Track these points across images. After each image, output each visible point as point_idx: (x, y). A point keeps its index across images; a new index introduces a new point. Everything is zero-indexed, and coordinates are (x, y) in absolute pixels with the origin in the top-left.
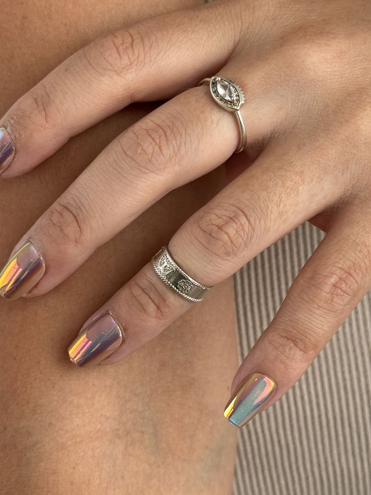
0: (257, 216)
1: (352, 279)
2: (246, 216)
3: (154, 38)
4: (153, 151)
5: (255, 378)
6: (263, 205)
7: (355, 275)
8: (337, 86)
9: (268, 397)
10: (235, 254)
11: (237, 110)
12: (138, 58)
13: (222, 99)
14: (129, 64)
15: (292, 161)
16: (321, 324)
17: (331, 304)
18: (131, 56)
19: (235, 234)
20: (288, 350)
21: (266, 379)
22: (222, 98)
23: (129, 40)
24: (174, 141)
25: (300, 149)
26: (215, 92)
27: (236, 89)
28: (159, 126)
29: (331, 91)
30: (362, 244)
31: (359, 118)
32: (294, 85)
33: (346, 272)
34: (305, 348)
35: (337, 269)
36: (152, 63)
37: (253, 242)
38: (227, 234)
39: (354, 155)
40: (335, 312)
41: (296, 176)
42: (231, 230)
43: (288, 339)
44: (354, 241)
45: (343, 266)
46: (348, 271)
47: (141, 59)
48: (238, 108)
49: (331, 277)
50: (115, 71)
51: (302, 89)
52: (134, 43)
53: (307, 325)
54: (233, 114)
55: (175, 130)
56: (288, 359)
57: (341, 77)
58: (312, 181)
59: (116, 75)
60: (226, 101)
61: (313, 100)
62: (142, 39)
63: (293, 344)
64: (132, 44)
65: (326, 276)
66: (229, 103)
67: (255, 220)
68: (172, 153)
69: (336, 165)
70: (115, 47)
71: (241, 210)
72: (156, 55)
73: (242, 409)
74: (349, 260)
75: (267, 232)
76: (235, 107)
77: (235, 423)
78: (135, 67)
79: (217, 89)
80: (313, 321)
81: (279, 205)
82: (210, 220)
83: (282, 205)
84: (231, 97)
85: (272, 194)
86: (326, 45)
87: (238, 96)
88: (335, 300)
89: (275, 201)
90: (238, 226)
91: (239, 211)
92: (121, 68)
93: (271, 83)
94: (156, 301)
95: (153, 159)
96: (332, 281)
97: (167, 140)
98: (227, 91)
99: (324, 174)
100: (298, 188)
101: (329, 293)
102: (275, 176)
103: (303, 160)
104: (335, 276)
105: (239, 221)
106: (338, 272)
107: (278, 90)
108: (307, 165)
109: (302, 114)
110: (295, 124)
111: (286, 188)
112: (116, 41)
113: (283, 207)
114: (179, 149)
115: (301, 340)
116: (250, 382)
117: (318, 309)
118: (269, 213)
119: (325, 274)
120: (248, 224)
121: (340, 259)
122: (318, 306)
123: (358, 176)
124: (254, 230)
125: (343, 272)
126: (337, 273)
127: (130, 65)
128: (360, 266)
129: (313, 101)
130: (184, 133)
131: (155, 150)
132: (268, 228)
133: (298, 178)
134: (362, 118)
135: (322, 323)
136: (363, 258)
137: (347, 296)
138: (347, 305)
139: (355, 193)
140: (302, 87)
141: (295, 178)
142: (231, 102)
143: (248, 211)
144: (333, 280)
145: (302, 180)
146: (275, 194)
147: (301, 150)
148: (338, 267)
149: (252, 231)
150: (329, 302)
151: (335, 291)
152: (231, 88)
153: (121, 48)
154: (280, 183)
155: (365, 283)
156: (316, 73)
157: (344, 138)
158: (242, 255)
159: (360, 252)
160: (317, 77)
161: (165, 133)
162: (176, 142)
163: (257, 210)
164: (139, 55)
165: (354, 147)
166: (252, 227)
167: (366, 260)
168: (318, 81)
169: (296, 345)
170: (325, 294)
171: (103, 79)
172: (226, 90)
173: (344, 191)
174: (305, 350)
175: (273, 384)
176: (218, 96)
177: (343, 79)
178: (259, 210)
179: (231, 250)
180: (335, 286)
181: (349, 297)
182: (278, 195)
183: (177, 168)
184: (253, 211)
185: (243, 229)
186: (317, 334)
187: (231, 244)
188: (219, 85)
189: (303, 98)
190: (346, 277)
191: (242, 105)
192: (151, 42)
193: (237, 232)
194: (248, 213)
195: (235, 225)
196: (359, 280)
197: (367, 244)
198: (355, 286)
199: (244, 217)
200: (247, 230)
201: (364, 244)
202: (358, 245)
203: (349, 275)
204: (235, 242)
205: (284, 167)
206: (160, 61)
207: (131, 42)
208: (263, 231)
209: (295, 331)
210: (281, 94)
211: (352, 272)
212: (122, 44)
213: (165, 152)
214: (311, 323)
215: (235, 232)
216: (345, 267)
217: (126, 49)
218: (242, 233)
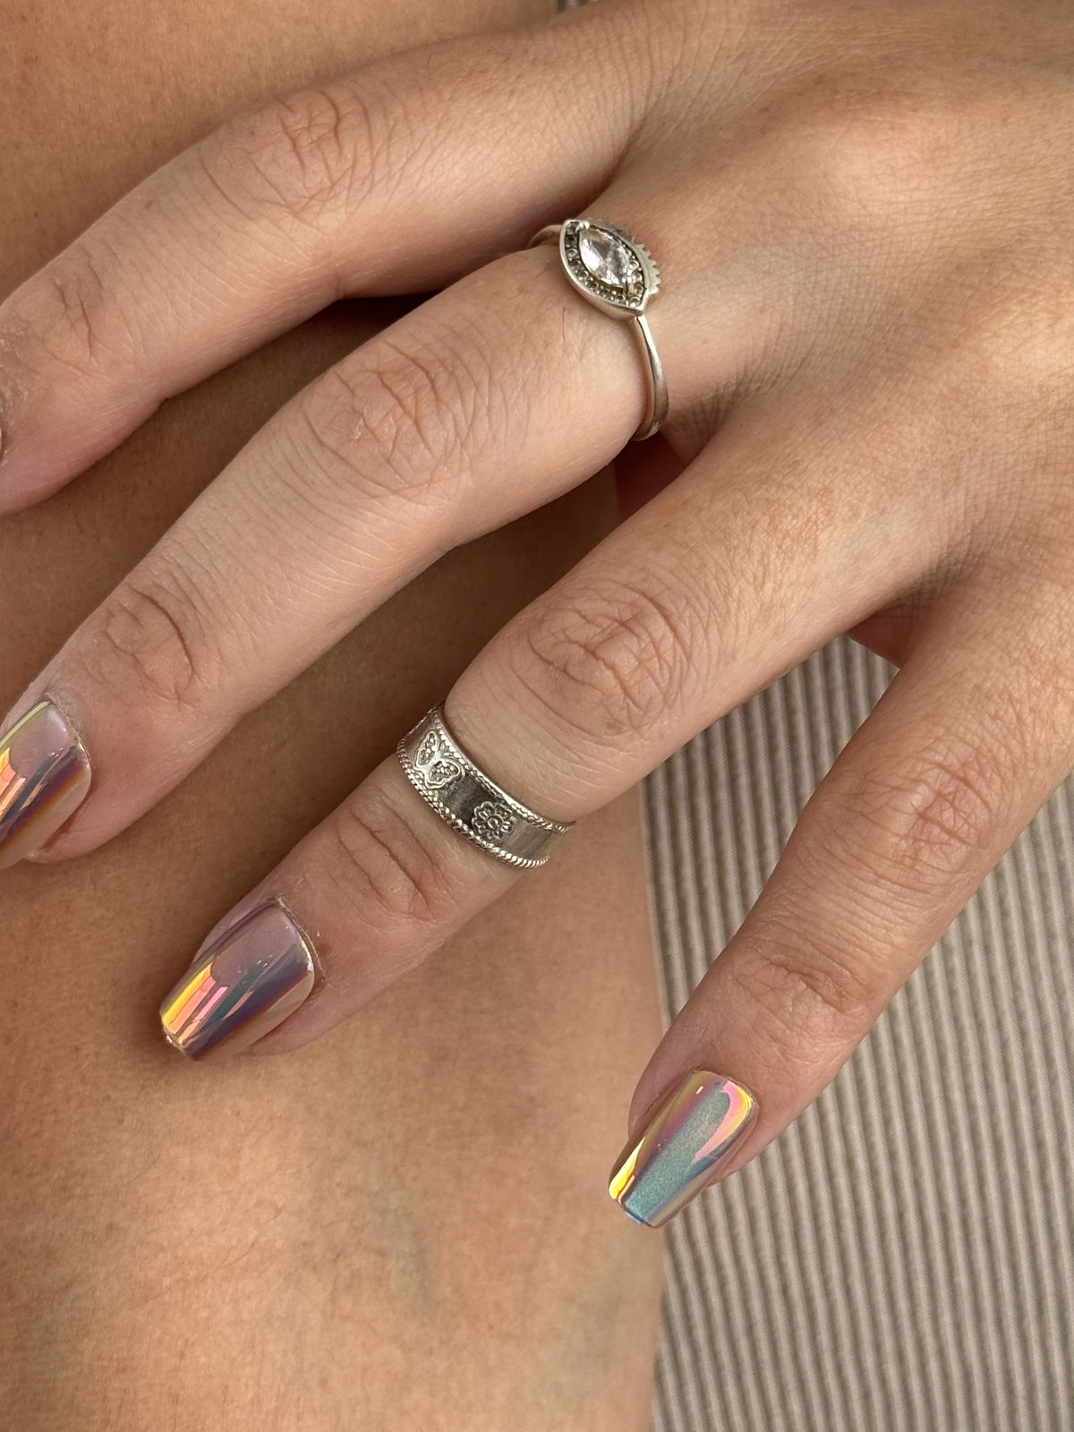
0: (699, 617)
1: (971, 795)
2: (667, 618)
3: (398, 112)
4: (397, 432)
5: (696, 1083)
6: (713, 584)
7: (981, 785)
8: (926, 246)
9: (734, 1141)
10: (637, 728)
11: (638, 313)
12: (353, 167)
13: (595, 282)
14: (329, 184)
15: (799, 458)
16: (885, 927)
17: (912, 868)
18: (332, 163)
19: (636, 668)
20: (789, 1003)
21: (729, 1086)
22: (594, 278)
23: (328, 117)
24: (459, 404)
25: (820, 424)
26: (573, 263)
27: (633, 253)
28: (414, 361)
29: (907, 258)
30: (1000, 696)
31: (987, 335)
32: (800, 243)
33: (954, 775)
34: (840, 995)
35: (928, 766)
36: (393, 183)
37: (687, 691)
38: (612, 667)
39: (976, 440)
40: (925, 892)
41: (810, 501)
42: (624, 656)
43: (790, 972)
44: (978, 687)
45: (945, 757)
46: (961, 773)
47: (363, 171)
48: (641, 308)
49: (911, 791)
50: (288, 206)
51: (824, 254)
52: (344, 125)
53: (843, 929)
54: (627, 325)
55: (460, 372)
56: (791, 1030)
57: (938, 219)
58: (855, 515)
59: (290, 218)
60: (607, 289)
61: (855, 284)
62: (366, 113)
63: (805, 986)
64: (336, 130)
65: (898, 788)
66: (615, 293)
67: (692, 629)
68: (452, 438)
69: (924, 470)
70: (286, 139)
71: (651, 600)
72: (405, 159)
73: (660, 1176)
74: (963, 741)
75: (727, 664)
76: (633, 305)
77: (639, 1214)
78: (344, 195)
79: (579, 253)
80: (861, 917)
81: (763, 586)
82: (564, 631)
83: (769, 586)
84: (620, 276)
85: (741, 552)
86: (892, 128)
87: (642, 273)
88: (925, 855)
89: (749, 575)
90: (643, 645)
91: (645, 602)
92: (303, 197)
93: (735, 236)
94: (411, 866)
95: (397, 455)
96: (914, 802)
97: (438, 399)
98: (609, 259)
99: (891, 496)
100: (816, 538)
101: (905, 837)
102: (749, 503)
103: (827, 457)
104: (923, 789)
105: (647, 630)
106: (933, 775)
107: (755, 257)
108: (841, 469)
109: (827, 324)
110: (808, 354)
111: (780, 536)
112: (290, 120)
113: (775, 591)
114: (471, 427)
115: (829, 974)
116: (682, 1097)
117: (876, 883)
118: (733, 606)
119: (894, 784)
120: (672, 639)
121: (938, 739)
122: (876, 874)
123: (988, 503)
124: (689, 657)
125: (947, 777)
126: (930, 780)
127: (332, 188)
128: (995, 758)
129: (858, 287)
130: (486, 378)
131: (404, 430)
132: (729, 650)
133: (814, 508)
134: (996, 335)
135: (886, 923)
136: (1005, 737)
137: (958, 844)
138: (957, 872)
139: (979, 553)
140: (823, 248)
141: (805, 506)
142: (620, 290)
143: (673, 602)
144: (918, 798)
145: (828, 513)
146: (748, 551)
147: (823, 427)
148: (931, 763)
149: (685, 661)
150: (908, 861)
151: (922, 832)
152: (621, 249)
153: (304, 140)
154: (765, 522)
155: (1009, 808)
156: (864, 207)
157: (945, 390)
158: (655, 726)
159: (995, 717)
160: (868, 219)
161: (432, 382)
162: (463, 406)
163: (698, 598)
164: (355, 160)
165: (975, 416)
166: (685, 652)
167: (1013, 743)
168: (871, 230)
169: (814, 989)
170: (894, 840)
171: (252, 227)
172: (605, 257)
173: (949, 546)
174: (839, 1003)
175: (748, 1101)
176: (583, 274)
177: (943, 224)
178: (704, 601)
179: (624, 713)
180: (923, 816)
181: (964, 849)
182: (757, 557)
183: (467, 481)
184: (688, 601)
185: (659, 656)
186: (871, 954)
187: (622, 698)
188: (585, 241)
189: (827, 279)
190: (956, 792)
191: (653, 299)
192: (392, 123)
193: (641, 662)
194: (673, 609)
195: (634, 644)
196: (993, 800)
197: (1016, 696)
198: (982, 816)
199: (661, 621)
200: (668, 656)
201: (1006, 697)
202: (989, 698)
203: (962, 785)
204: (634, 691)
205: (775, 476)
206: (417, 176)
207: (333, 122)
208: (714, 661)
209: (809, 949)
210: (766, 268)
211: (972, 775)
212: (308, 129)
213: (431, 434)
214: (856, 925)
215: (634, 663)
216: (952, 761)
217: (318, 143)
218: (655, 664)
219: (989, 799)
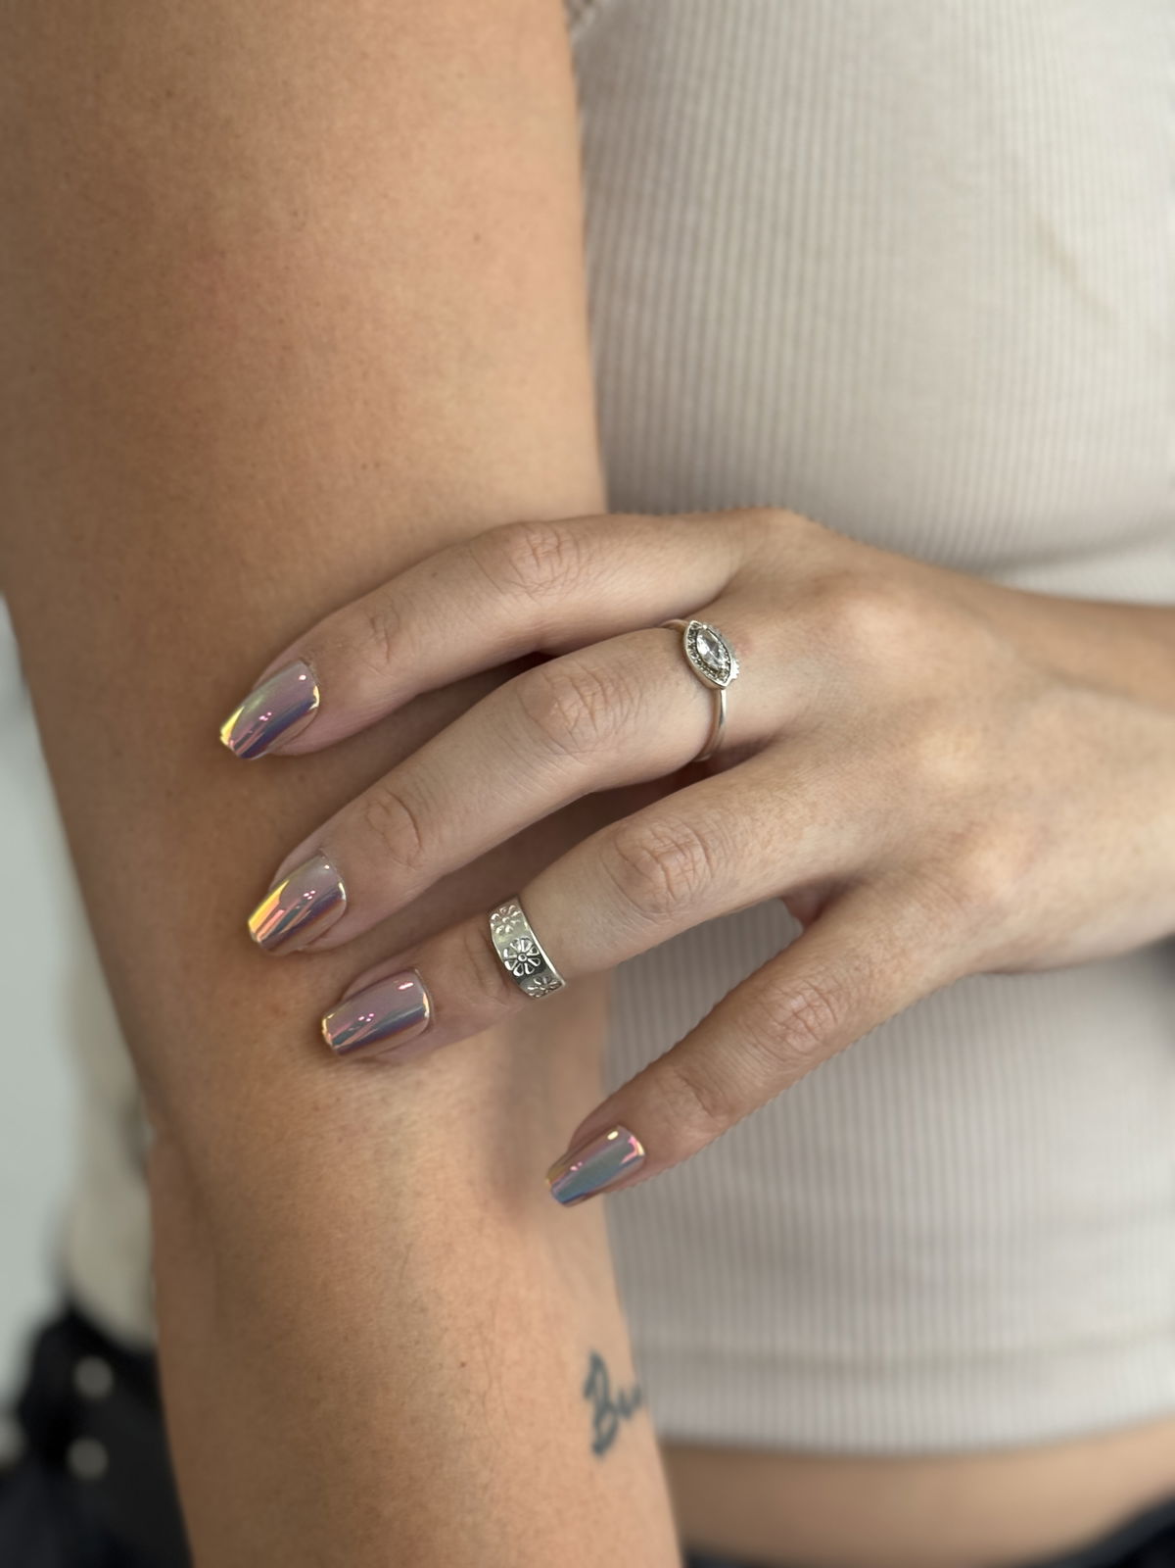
0: (725, 854)
1: (828, 1011)
2: (705, 849)
4: (578, 716)
6: (739, 837)
7: (836, 1006)
11: (722, 688)
12: (567, 572)
13: (702, 662)
17: (780, 1044)
18: (555, 567)
19: (679, 873)
22: (701, 659)
23: (553, 541)
24: (618, 707)
26: (691, 647)
27: (727, 650)
28: (594, 675)
33: (821, 995)
35: (807, 986)
38: (665, 870)
41: (805, 807)
42: (674, 864)
43: (690, 1084)
44: (854, 949)
45: (819, 983)
46: (826, 996)
47: (572, 576)
48: (724, 685)
49: (794, 998)
50: (525, 588)
52: (563, 547)
55: (623, 689)
56: (678, 1118)
58: (826, 824)
59: (525, 595)
60: (708, 668)
62: (577, 542)
63: (694, 1095)
64: (558, 548)
66: (712, 672)
67: (719, 860)
70: (530, 548)
71: (698, 835)
74: (833, 978)
76: (720, 682)
79: (696, 643)
81: (766, 847)
82: (641, 840)
83: (770, 848)
84: (717, 663)
87: (729, 664)
89: (761, 838)
90: (687, 861)
91: (695, 837)
95: (576, 730)
96: (794, 1006)
97: (606, 702)
98: (713, 651)
99: (848, 820)
100: (802, 830)
101: (782, 1024)
104: (800, 998)
105: (692, 854)
106: (810, 993)
111: (783, 822)
112: (532, 537)
115: (710, 1091)
118: (746, 853)
119: (785, 990)
120: (705, 863)
121: (819, 973)
124: (714, 874)
125: (817, 995)
126: (807, 995)
127: (553, 581)
128: (849, 994)
130: (638, 695)
131: (582, 715)
132: (737, 878)
133: (805, 811)
137: (811, 1037)
141: (801, 809)
142: (715, 671)
143: (712, 841)
144: (796, 1004)
145: (812, 817)
146: (763, 824)
149: (709, 879)
151: (794, 1022)
152: (721, 646)
153: (540, 551)
155: (849, 1025)
159: (857, 969)
163: (727, 842)
164: (569, 568)
166: (711, 870)
169: (698, 1098)
170: (775, 1024)
171: (501, 597)
172: (711, 649)
174: (711, 1111)
176: (695, 656)
178: (731, 844)
179: (665, 901)
180: (796, 1015)
182: (768, 829)
184: (721, 842)
185: (694, 870)
187: (665, 890)
188: (701, 637)
190: (820, 1006)
191: (733, 681)
193: (683, 871)
194: (711, 846)
195: (681, 859)
196: (840, 1017)
198: (830, 1025)
199: (701, 848)
200: (700, 871)
203: (825, 1005)
204: (675, 888)
206: (604, 584)
207: (556, 544)
208: (727, 881)
209: (703, 1073)
211: (832, 999)
212: (542, 544)
213: (599, 721)
215: (679, 871)
216: (823, 987)
217: (548, 554)
218: (690, 875)
219: (838, 1016)
